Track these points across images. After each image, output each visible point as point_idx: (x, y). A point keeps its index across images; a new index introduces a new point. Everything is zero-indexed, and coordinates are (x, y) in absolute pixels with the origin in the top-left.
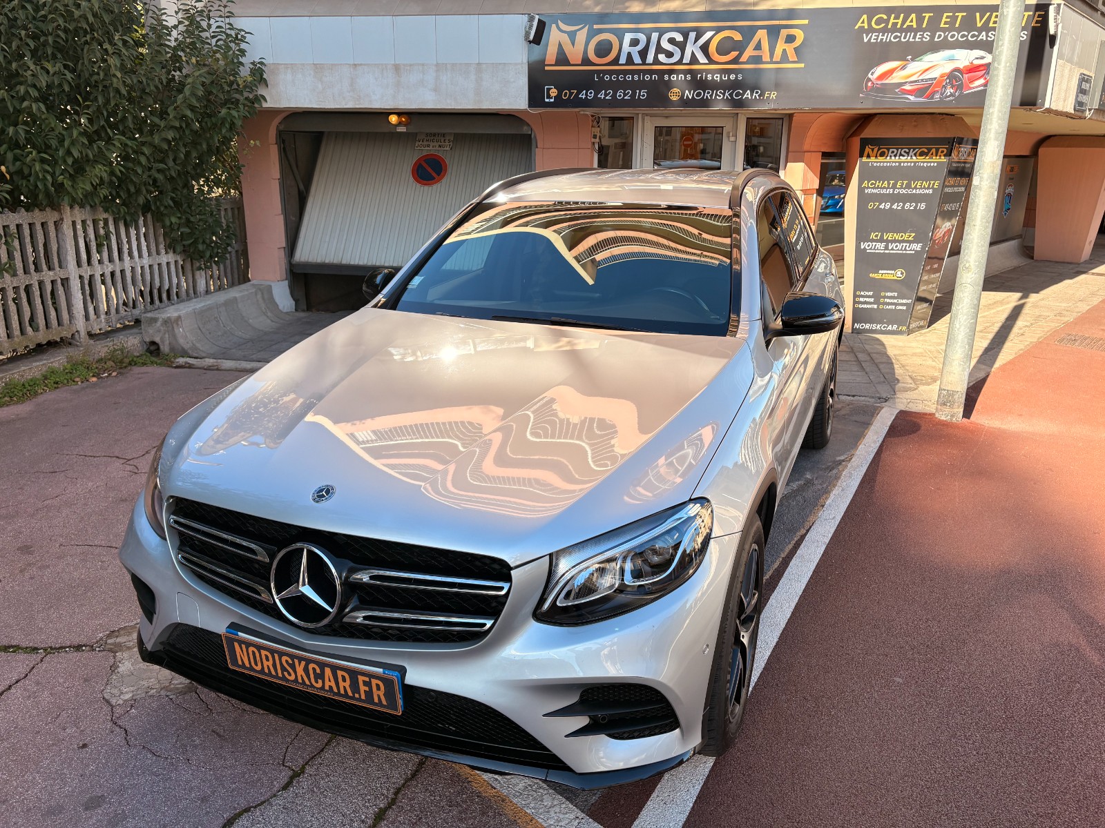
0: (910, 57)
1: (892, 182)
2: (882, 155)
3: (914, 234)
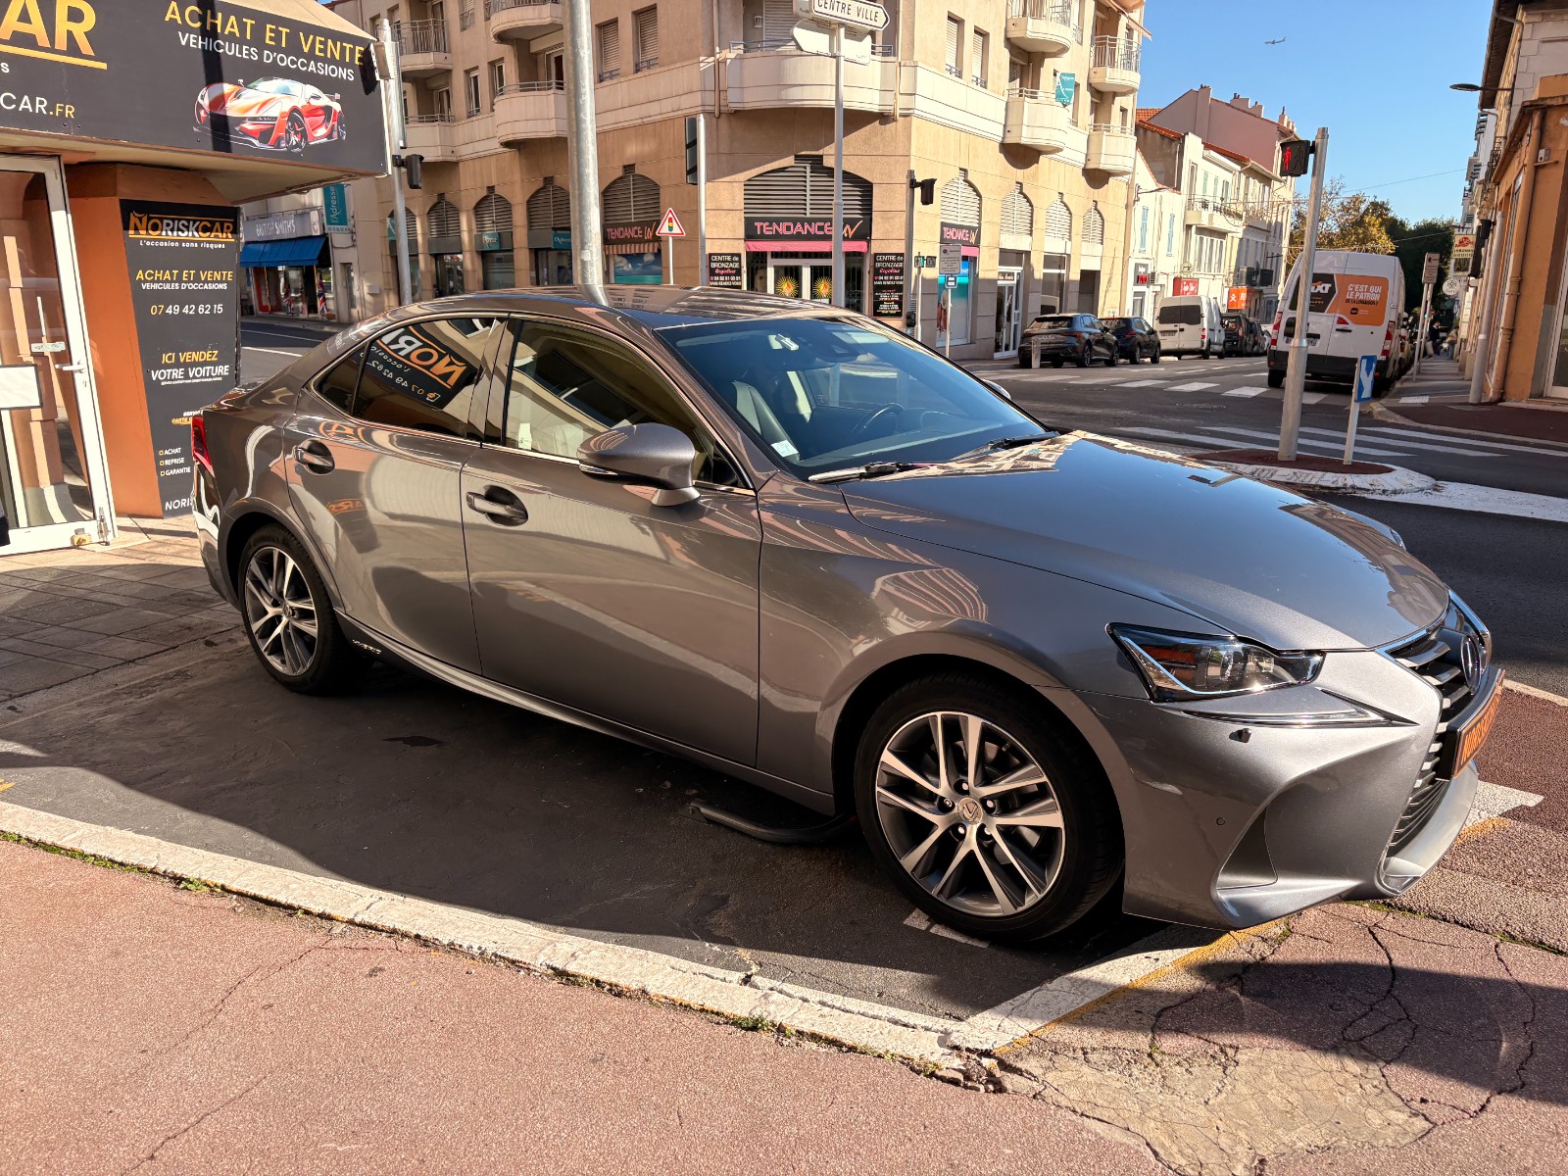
0: (241, 81)
1: (175, 272)
2: (155, 228)
3: (216, 352)
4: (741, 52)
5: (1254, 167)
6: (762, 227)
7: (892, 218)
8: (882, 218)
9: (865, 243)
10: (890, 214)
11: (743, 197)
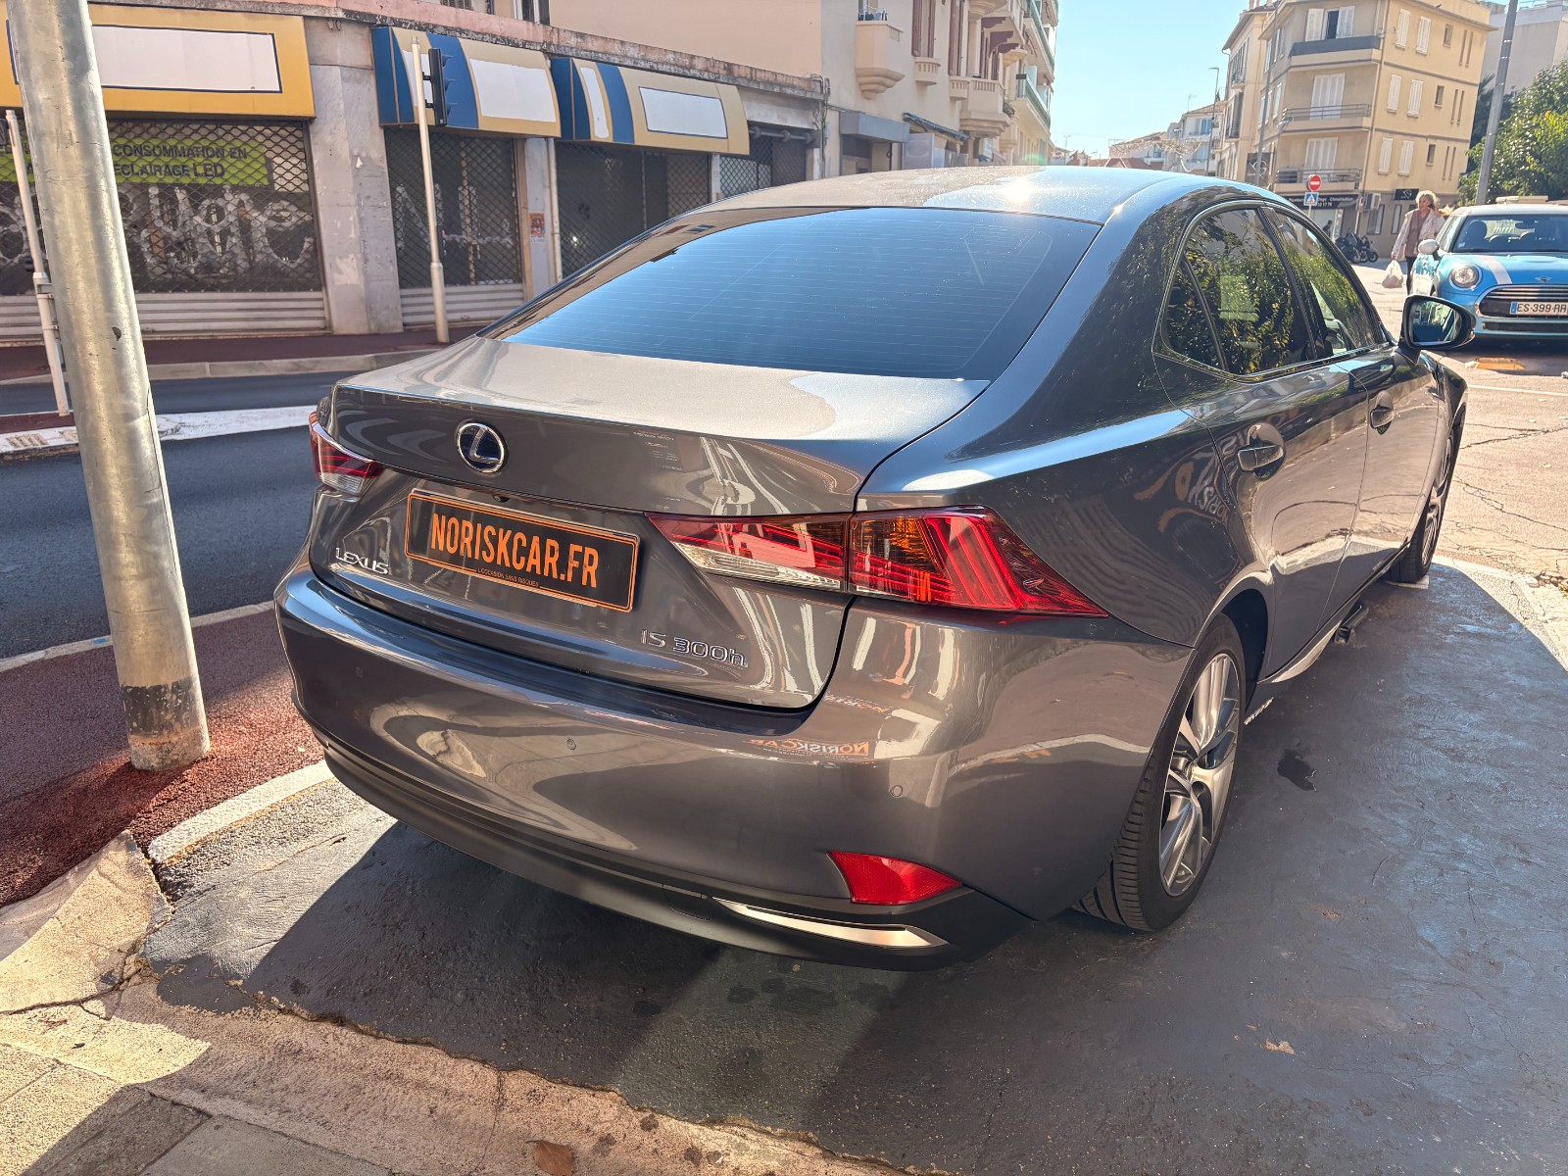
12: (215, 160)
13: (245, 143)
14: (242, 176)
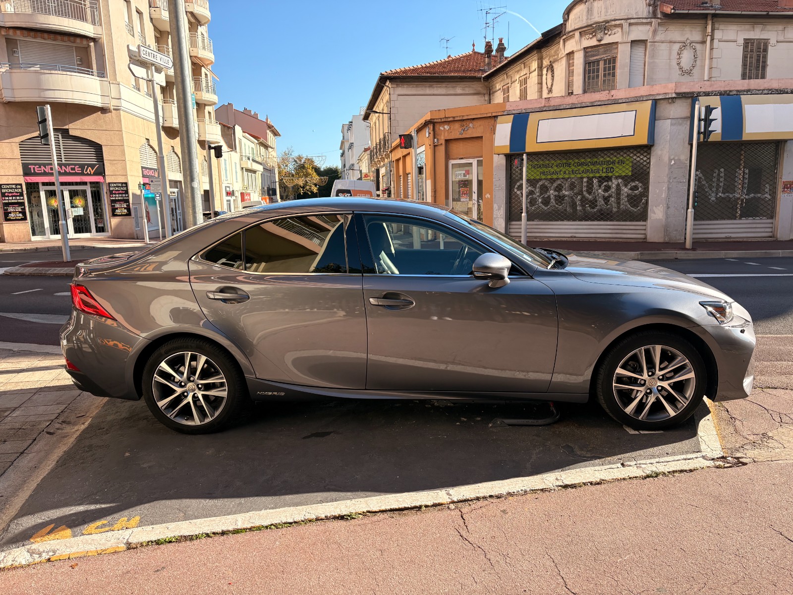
4: (8, 68)
5: (263, 142)
6: (34, 168)
7: (117, 164)
8: (111, 164)
9: (101, 177)
10: (115, 162)
11: (19, 151)
12: (611, 166)
13: (624, 158)
14: (620, 172)
